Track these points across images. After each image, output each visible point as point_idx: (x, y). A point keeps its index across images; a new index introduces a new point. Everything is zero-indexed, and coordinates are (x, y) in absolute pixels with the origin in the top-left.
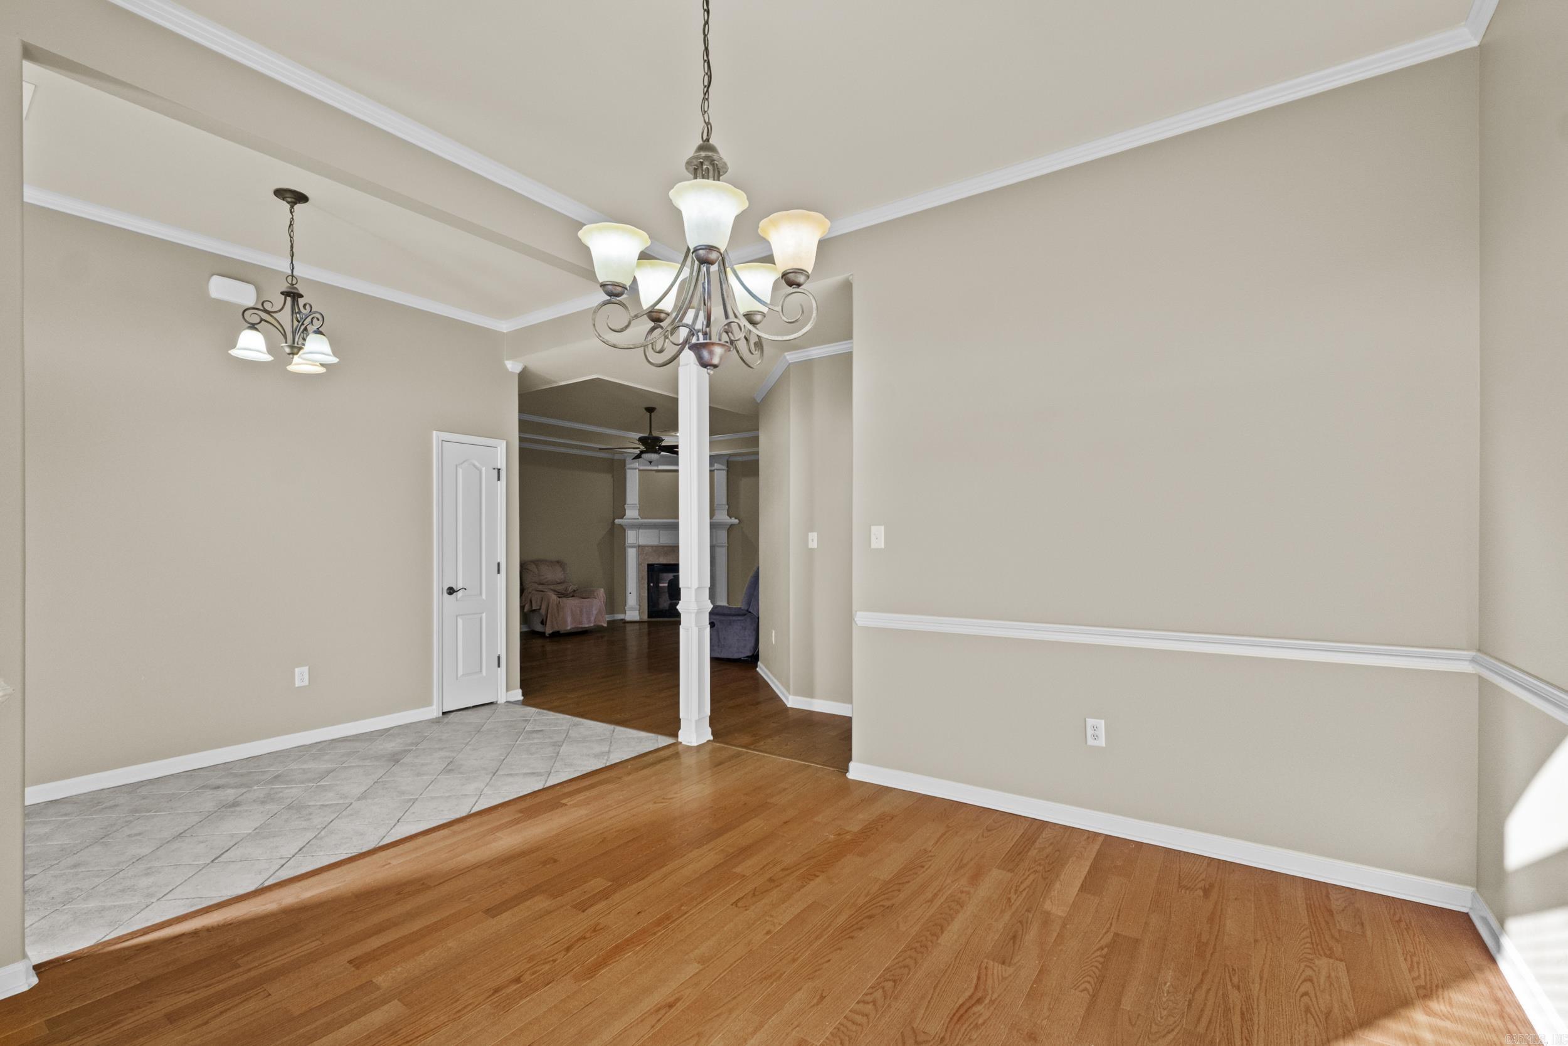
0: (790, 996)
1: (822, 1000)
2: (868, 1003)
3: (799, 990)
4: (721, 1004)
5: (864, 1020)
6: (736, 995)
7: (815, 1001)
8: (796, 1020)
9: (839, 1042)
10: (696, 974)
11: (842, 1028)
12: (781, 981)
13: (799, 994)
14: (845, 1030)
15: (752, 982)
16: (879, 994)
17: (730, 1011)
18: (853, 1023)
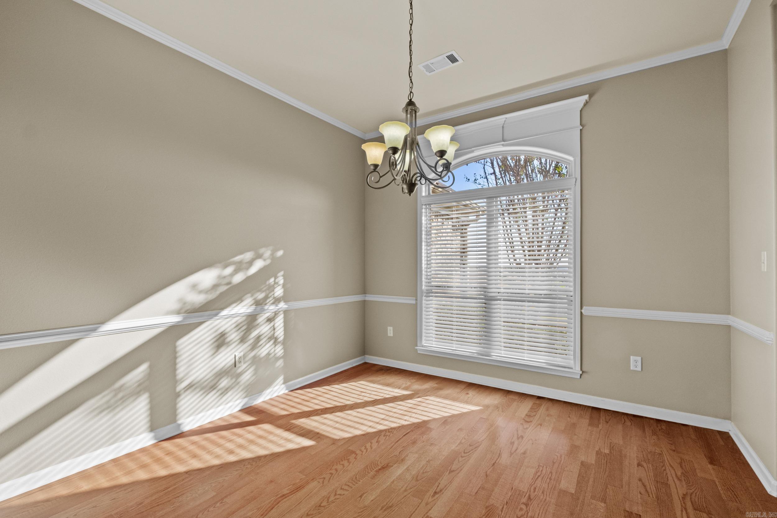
0: (377, 497)
1: (361, 495)
2: (339, 494)
3: (372, 500)
4: (411, 493)
5: (344, 487)
6: (405, 498)
7: (365, 495)
8: (375, 486)
9: (357, 478)
10: (430, 510)
11: (355, 483)
12: (381, 505)
13: (372, 499)
14: (353, 483)
15: (397, 505)
16: (332, 499)
17: (405, 490)
18: (349, 486)
